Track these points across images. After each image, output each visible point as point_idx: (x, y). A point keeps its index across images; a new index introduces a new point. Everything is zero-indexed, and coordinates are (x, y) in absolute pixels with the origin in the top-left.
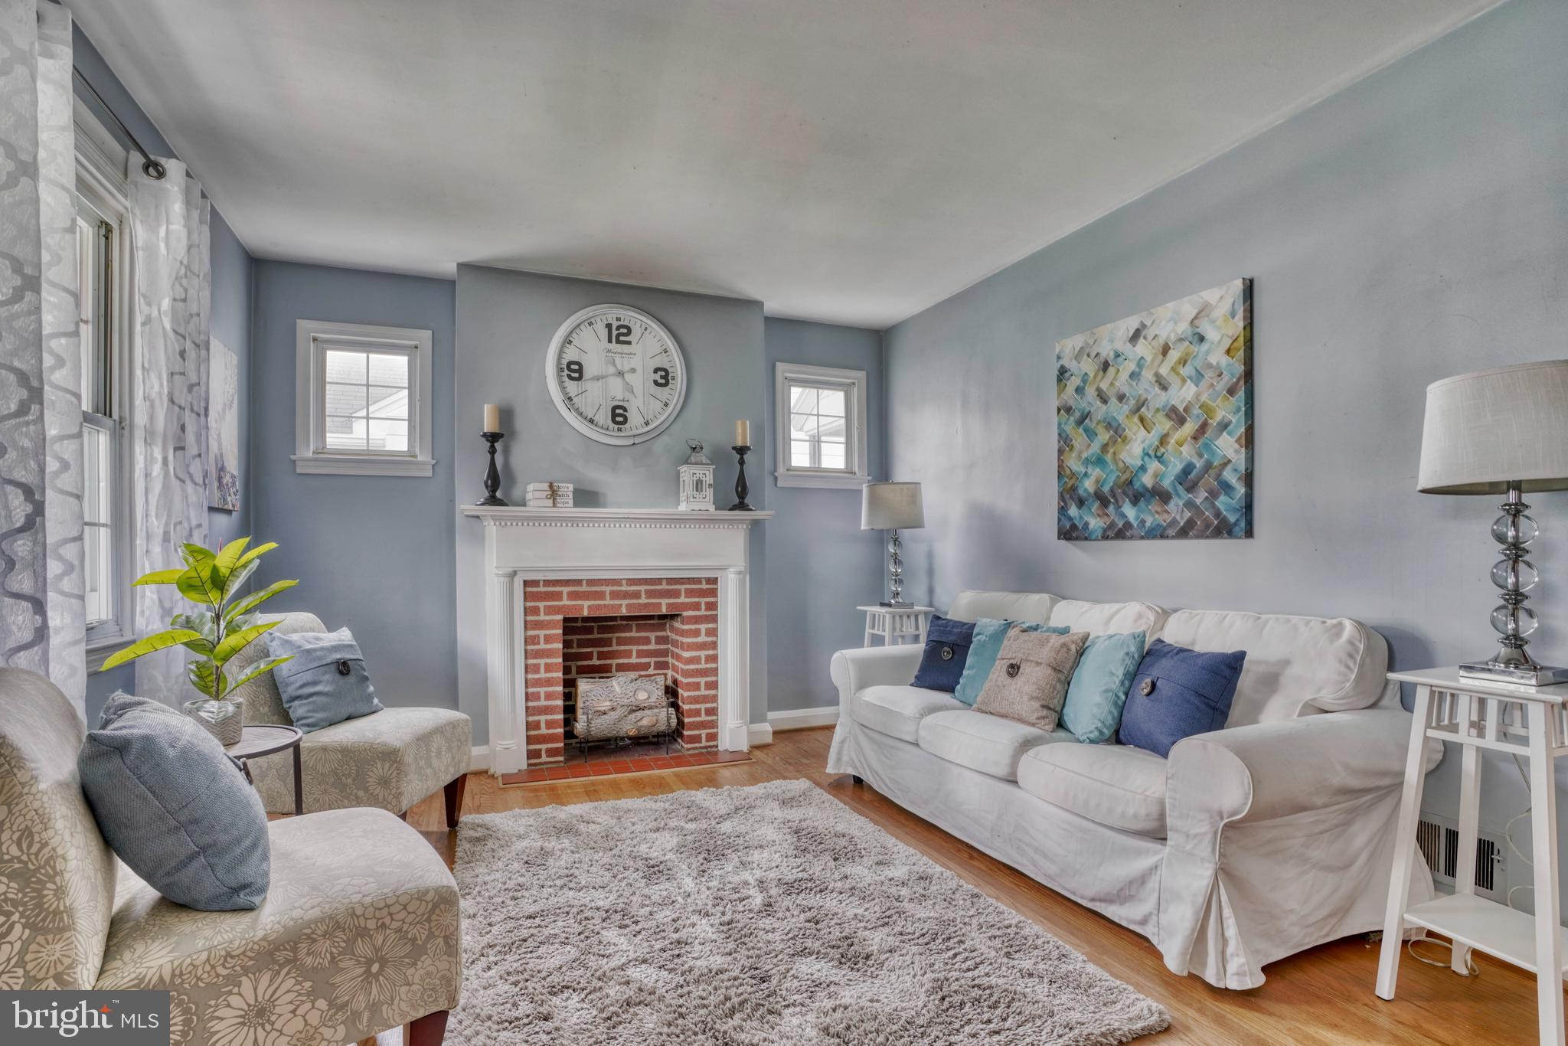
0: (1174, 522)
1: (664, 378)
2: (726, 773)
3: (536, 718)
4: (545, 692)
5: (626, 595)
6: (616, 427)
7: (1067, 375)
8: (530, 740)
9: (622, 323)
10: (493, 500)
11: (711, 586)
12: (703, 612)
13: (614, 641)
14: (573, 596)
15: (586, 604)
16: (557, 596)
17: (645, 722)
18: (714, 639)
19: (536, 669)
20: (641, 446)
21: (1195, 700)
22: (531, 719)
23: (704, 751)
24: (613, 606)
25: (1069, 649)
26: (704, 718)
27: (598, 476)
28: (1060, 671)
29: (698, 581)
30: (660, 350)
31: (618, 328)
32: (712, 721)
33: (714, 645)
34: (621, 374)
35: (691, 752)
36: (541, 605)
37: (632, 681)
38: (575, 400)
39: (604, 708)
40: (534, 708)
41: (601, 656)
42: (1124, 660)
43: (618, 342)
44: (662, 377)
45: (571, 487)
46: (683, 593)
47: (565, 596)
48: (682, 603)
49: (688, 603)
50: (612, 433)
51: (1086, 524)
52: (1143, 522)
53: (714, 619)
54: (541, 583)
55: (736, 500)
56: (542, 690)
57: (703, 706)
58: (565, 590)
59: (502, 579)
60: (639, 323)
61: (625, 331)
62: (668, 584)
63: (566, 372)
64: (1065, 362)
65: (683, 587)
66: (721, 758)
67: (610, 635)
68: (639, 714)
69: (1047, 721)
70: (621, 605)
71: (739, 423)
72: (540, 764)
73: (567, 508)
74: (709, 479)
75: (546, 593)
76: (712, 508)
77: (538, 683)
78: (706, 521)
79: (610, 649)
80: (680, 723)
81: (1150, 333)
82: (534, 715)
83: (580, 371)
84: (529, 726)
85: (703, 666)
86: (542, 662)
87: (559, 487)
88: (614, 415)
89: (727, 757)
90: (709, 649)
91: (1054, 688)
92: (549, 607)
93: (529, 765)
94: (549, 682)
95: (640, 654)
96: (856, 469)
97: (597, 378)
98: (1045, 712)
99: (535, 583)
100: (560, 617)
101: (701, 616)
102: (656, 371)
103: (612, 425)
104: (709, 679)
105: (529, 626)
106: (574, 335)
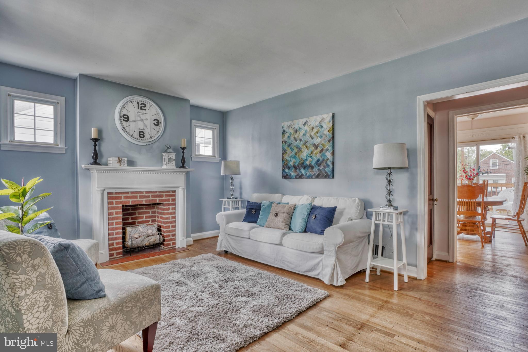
0: (315, 174)
1: (157, 123)
2: (179, 255)
3: (112, 242)
4: (115, 232)
5: (144, 197)
6: (141, 138)
7: (285, 132)
8: (110, 250)
9: (143, 103)
10: (95, 163)
11: (174, 193)
12: (171, 202)
13: (137, 213)
14: (126, 197)
15: (131, 200)
16: (120, 198)
17: (152, 240)
18: (174, 211)
19: (112, 224)
20: (149, 146)
21: (326, 219)
22: (110, 242)
23: (171, 248)
24: (140, 201)
25: (291, 208)
26: (171, 237)
27: (135, 155)
28: (289, 214)
29: (169, 192)
30: (156, 113)
31: (141, 104)
32: (174, 238)
33: (174, 213)
34: (142, 120)
35: (167, 249)
36: (114, 201)
37: (146, 227)
38: (126, 128)
39: (136, 237)
40: (111, 238)
41: (132, 218)
42: (307, 210)
43: (141, 109)
44: (156, 122)
45: (126, 159)
46: (164, 196)
47: (123, 198)
48: (164, 199)
49: (165, 199)
50: (139, 141)
51: (291, 174)
52: (306, 174)
53: (174, 204)
54: (114, 193)
55: (182, 165)
56: (114, 232)
57: (171, 234)
58: (123, 195)
59: (99, 192)
60: (149, 103)
61: (144, 105)
62: (159, 193)
63: (123, 118)
64: (285, 129)
65: (164, 194)
66: (177, 250)
67: (135, 211)
68: (150, 238)
69: (287, 228)
70: (143, 200)
71: (183, 140)
72: (114, 258)
73: (125, 166)
74: (173, 157)
75: (116, 197)
76: (175, 167)
77: (113, 229)
78: (174, 172)
79: (136, 216)
80: (164, 240)
81: (309, 124)
82: (111, 241)
83: (128, 118)
84: (110, 245)
85: (171, 220)
86: (114, 221)
87: (122, 159)
88: (140, 135)
89: (179, 250)
90: (173, 214)
91: (288, 219)
92: (117, 202)
93: (110, 259)
94: (117, 229)
95: (146, 217)
96: (216, 155)
97: (134, 121)
98: (286, 226)
99: (111, 193)
100: (121, 205)
101: (170, 204)
102: (155, 120)
103: (139, 138)
104: (173, 224)
105: (109, 209)
106: (125, 105)
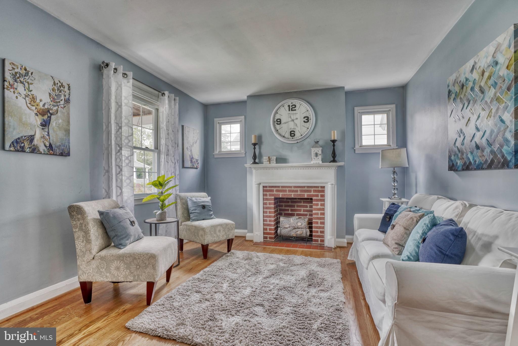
0: (486, 161)
1: (307, 119)
2: (327, 254)
3: (266, 227)
4: (269, 220)
5: (293, 191)
6: (292, 137)
7: (451, 93)
8: (264, 233)
9: (293, 104)
10: (255, 163)
11: (323, 189)
12: (319, 198)
13: (296, 206)
14: (277, 191)
15: (281, 193)
16: (272, 191)
17: (299, 233)
18: (324, 207)
19: (266, 212)
20: (300, 143)
22: (265, 227)
23: (319, 245)
24: (289, 195)
26: (319, 234)
27: (285, 153)
29: (318, 187)
30: (306, 110)
31: (292, 106)
32: (323, 235)
33: (323, 209)
34: (293, 120)
35: (315, 245)
36: (268, 193)
37: (297, 219)
38: (279, 131)
39: (287, 227)
40: (266, 224)
41: (292, 210)
43: (292, 110)
44: (306, 120)
45: (275, 158)
46: (312, 191)
47: (275, 191)
48: (312, 195)
49: (314, 195)
50: (291, 140)
51: (457, 163)
52: (475, 161)
53: (324, 200)
54: (268, 187)
55: (332, 159)
56: (268, 219)
57: (319, 230)
58: (275, 189)
59: (257, 185)
60: (298, 103)
61: (294, 106)
62: (307, 188)
63: (276, 122)
64: (450, 88)
65: (312, 189)
66: (325, 248)
67: (294, 204)
68: (297, 230)
69: (397, 249)
70: (292, 194)
71: (332, 132)
72: (267, 241)
73: (274, 164)
74: (320, 152)
75: (269, 190)
76: (321, 162)
77: (267, 217)
78: (319, 167)
79: (295, 208)
80: (311, 235)
81: (477, 66)
82: (266, 226)
83: (280, 122)
84: (264, 229)
85: (319, 216)
86: (268, 210)
87: (271, 158)
88: (291, 134)
89: (327, 249)
90: (321, 211)
91: (403, 237)
92: (270, 194)
93: (264, 241)
94: (270, 217)
97: (285, 123)
98: (396, 246)
99: (266, 187)
100: (273, 197)
101: (318, 199)
102: (304, 118)
103: (290, 137)
104: (321, 221)
105: (264, 200)
106: (278, 111)
